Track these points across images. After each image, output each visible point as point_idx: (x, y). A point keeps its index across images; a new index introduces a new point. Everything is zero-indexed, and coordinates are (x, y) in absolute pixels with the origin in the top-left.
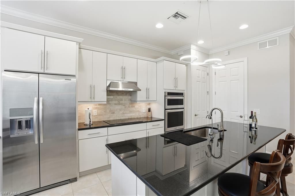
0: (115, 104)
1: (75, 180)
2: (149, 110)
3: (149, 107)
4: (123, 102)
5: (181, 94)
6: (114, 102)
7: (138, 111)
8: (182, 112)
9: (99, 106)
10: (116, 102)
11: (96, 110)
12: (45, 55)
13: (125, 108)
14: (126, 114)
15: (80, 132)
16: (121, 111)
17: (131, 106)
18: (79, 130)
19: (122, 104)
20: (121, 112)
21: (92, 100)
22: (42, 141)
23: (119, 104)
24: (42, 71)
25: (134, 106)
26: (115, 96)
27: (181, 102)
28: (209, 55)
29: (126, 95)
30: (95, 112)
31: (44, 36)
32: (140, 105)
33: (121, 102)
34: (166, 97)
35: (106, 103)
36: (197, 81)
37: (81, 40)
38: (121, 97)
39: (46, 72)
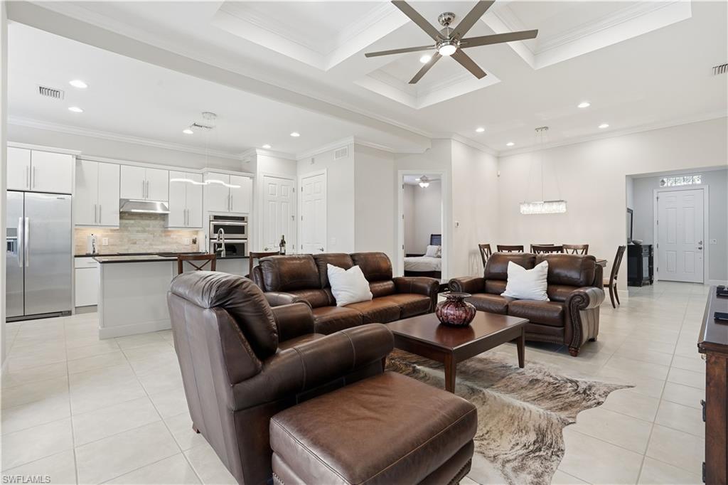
0: (138, 231)
1: (69, 313)
2: (194, 242)
3: (194, 237)
4: (151, 229)
5: (242, 219)
6: (136, 229)
7: (177, 243)
8: (243, 245)
9: (112, 233)
10: (139, 229)
11: (107, 239)
12: (31, 172)
13: (154, 237)
14: (155, 245)
15: (76, 258)
16: (146, 241)
17: (163, 234)
18: (76, 256)
19: (149, 232)
20: (148, 243)
21: (97, 224)
22: (27, 265)
23: (144, 231)
24: (28, 189)
25: (170, 236)
26: (137, 221)
27: (241, 230)
28: (296, 162)
29: (156, 219)
30: (105, 241)
31: (30, 151)
32: (179, 234)
33: (147, 229)
34: (212, 222)
35: (118, 228)
36: (269, 201)
37: (78, 152)
38: (148, 222)
39: (33, 190)
